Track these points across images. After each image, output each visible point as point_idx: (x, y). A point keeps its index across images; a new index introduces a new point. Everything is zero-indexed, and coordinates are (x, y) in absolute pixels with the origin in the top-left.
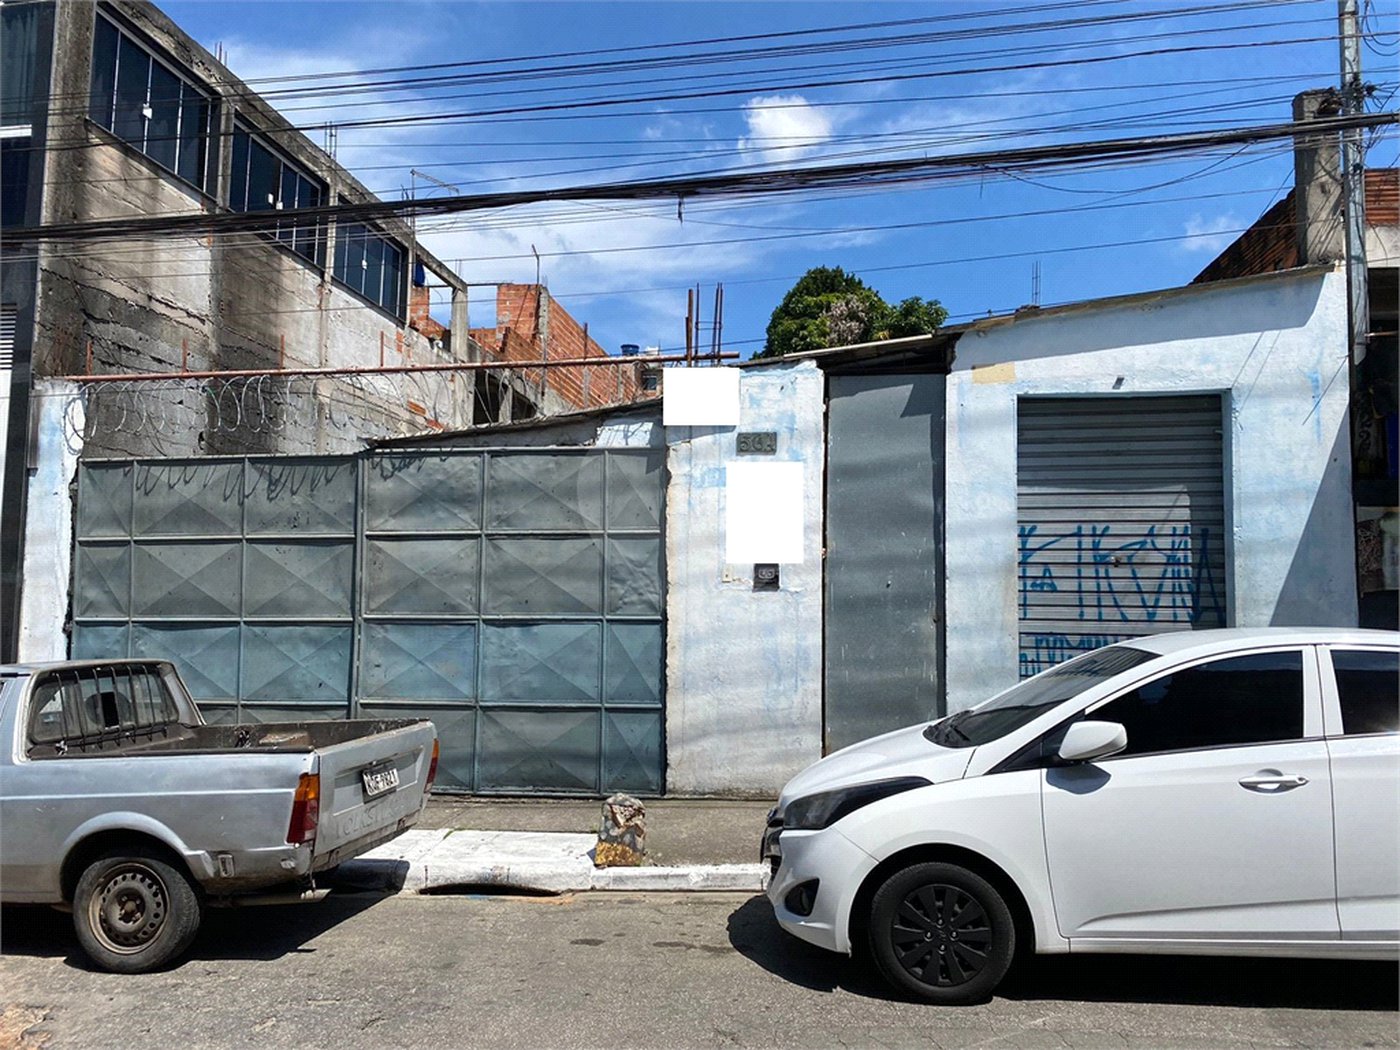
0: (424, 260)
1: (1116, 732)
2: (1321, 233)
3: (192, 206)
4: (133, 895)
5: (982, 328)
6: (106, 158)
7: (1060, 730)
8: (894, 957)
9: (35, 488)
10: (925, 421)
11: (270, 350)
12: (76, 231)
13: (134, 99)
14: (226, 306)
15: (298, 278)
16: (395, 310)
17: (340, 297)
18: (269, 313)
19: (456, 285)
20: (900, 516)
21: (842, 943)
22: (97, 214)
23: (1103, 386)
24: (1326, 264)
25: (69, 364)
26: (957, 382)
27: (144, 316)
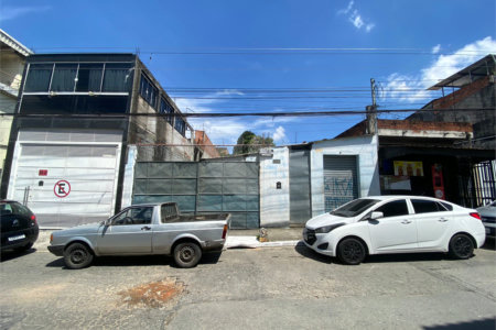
0: (188, 125)
1: (381, 214)
2: (372, 129)
3: (153, 111)
4: (187, 251)
5: (317, 142)
6: (141, 101)
7: (370, 213)
8: (344, 257)
9: (127, 167)
10: (306, 158)
11: (164, 141)
12: (136, 115)
13: (145, 90)
14: (158, 131)
15: (169, 127)
16: (183, 134)
17: (175, 131)
18: (165, 133)
19: (192, 130)
20: (303, 176)
21: (334, 255)
22: (139, 112)
23: (338, 153)
24: (373, 134)
25: (133, 142)
26: (313, 152)
27: (145, 133)
